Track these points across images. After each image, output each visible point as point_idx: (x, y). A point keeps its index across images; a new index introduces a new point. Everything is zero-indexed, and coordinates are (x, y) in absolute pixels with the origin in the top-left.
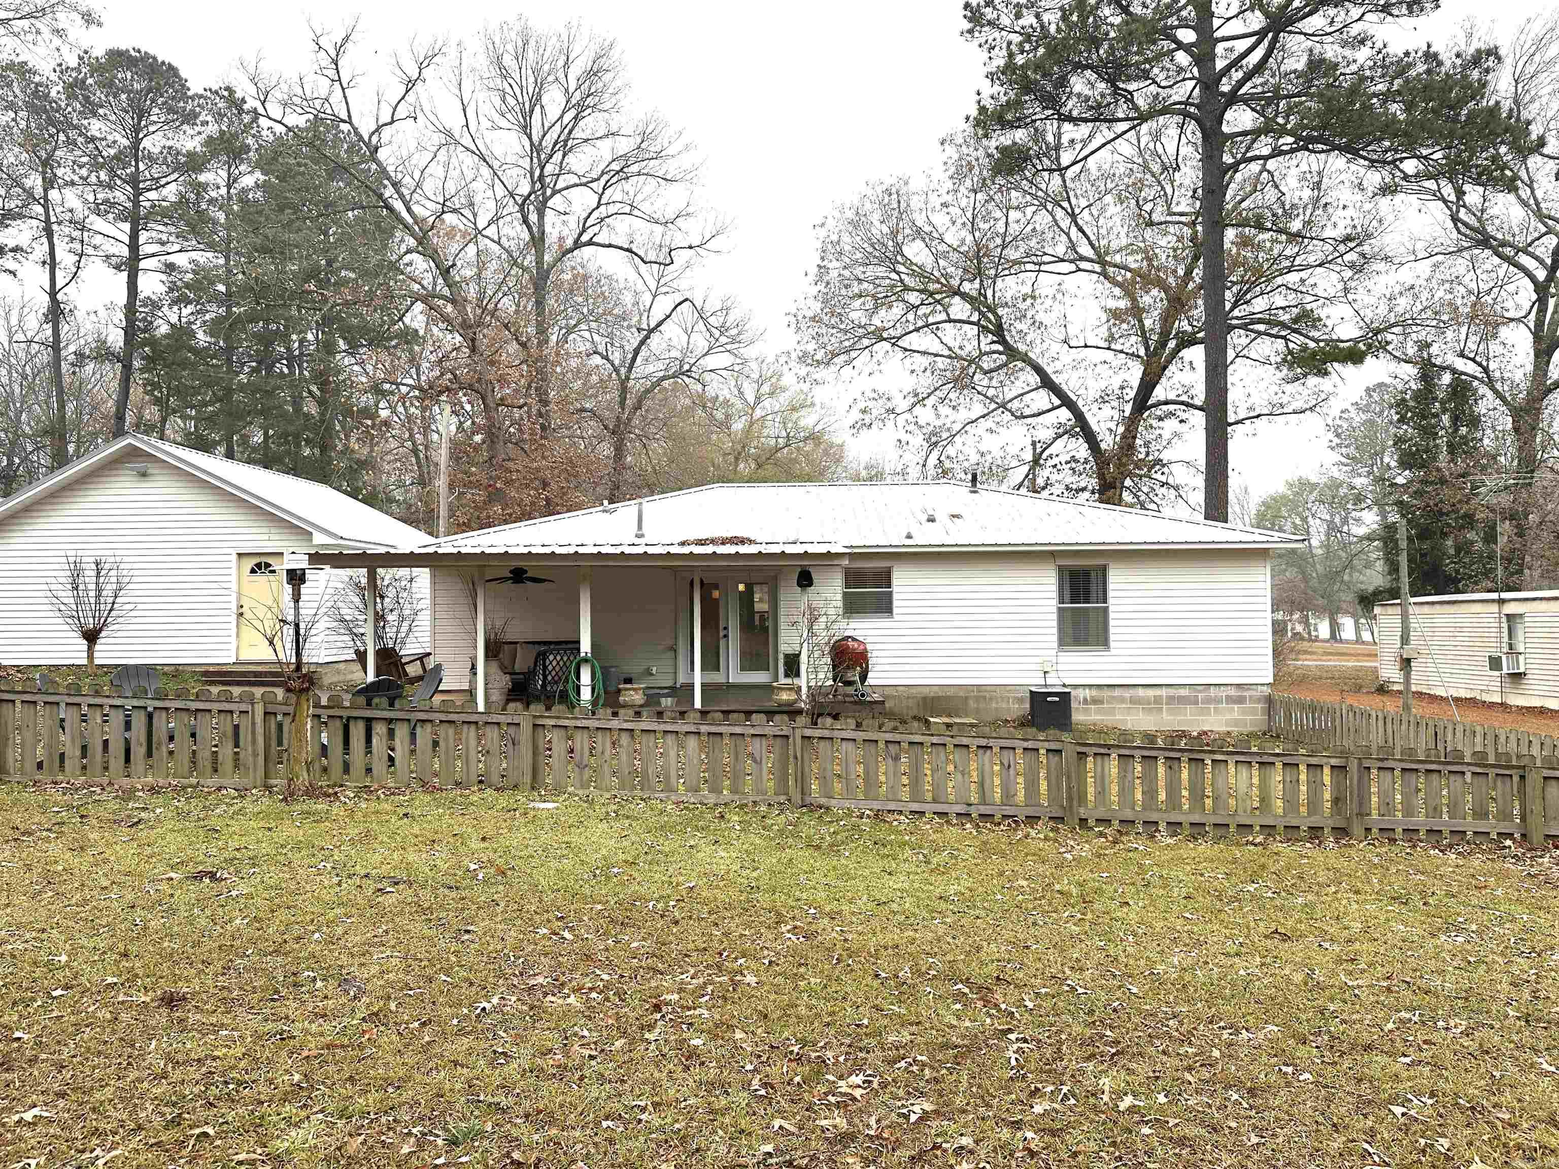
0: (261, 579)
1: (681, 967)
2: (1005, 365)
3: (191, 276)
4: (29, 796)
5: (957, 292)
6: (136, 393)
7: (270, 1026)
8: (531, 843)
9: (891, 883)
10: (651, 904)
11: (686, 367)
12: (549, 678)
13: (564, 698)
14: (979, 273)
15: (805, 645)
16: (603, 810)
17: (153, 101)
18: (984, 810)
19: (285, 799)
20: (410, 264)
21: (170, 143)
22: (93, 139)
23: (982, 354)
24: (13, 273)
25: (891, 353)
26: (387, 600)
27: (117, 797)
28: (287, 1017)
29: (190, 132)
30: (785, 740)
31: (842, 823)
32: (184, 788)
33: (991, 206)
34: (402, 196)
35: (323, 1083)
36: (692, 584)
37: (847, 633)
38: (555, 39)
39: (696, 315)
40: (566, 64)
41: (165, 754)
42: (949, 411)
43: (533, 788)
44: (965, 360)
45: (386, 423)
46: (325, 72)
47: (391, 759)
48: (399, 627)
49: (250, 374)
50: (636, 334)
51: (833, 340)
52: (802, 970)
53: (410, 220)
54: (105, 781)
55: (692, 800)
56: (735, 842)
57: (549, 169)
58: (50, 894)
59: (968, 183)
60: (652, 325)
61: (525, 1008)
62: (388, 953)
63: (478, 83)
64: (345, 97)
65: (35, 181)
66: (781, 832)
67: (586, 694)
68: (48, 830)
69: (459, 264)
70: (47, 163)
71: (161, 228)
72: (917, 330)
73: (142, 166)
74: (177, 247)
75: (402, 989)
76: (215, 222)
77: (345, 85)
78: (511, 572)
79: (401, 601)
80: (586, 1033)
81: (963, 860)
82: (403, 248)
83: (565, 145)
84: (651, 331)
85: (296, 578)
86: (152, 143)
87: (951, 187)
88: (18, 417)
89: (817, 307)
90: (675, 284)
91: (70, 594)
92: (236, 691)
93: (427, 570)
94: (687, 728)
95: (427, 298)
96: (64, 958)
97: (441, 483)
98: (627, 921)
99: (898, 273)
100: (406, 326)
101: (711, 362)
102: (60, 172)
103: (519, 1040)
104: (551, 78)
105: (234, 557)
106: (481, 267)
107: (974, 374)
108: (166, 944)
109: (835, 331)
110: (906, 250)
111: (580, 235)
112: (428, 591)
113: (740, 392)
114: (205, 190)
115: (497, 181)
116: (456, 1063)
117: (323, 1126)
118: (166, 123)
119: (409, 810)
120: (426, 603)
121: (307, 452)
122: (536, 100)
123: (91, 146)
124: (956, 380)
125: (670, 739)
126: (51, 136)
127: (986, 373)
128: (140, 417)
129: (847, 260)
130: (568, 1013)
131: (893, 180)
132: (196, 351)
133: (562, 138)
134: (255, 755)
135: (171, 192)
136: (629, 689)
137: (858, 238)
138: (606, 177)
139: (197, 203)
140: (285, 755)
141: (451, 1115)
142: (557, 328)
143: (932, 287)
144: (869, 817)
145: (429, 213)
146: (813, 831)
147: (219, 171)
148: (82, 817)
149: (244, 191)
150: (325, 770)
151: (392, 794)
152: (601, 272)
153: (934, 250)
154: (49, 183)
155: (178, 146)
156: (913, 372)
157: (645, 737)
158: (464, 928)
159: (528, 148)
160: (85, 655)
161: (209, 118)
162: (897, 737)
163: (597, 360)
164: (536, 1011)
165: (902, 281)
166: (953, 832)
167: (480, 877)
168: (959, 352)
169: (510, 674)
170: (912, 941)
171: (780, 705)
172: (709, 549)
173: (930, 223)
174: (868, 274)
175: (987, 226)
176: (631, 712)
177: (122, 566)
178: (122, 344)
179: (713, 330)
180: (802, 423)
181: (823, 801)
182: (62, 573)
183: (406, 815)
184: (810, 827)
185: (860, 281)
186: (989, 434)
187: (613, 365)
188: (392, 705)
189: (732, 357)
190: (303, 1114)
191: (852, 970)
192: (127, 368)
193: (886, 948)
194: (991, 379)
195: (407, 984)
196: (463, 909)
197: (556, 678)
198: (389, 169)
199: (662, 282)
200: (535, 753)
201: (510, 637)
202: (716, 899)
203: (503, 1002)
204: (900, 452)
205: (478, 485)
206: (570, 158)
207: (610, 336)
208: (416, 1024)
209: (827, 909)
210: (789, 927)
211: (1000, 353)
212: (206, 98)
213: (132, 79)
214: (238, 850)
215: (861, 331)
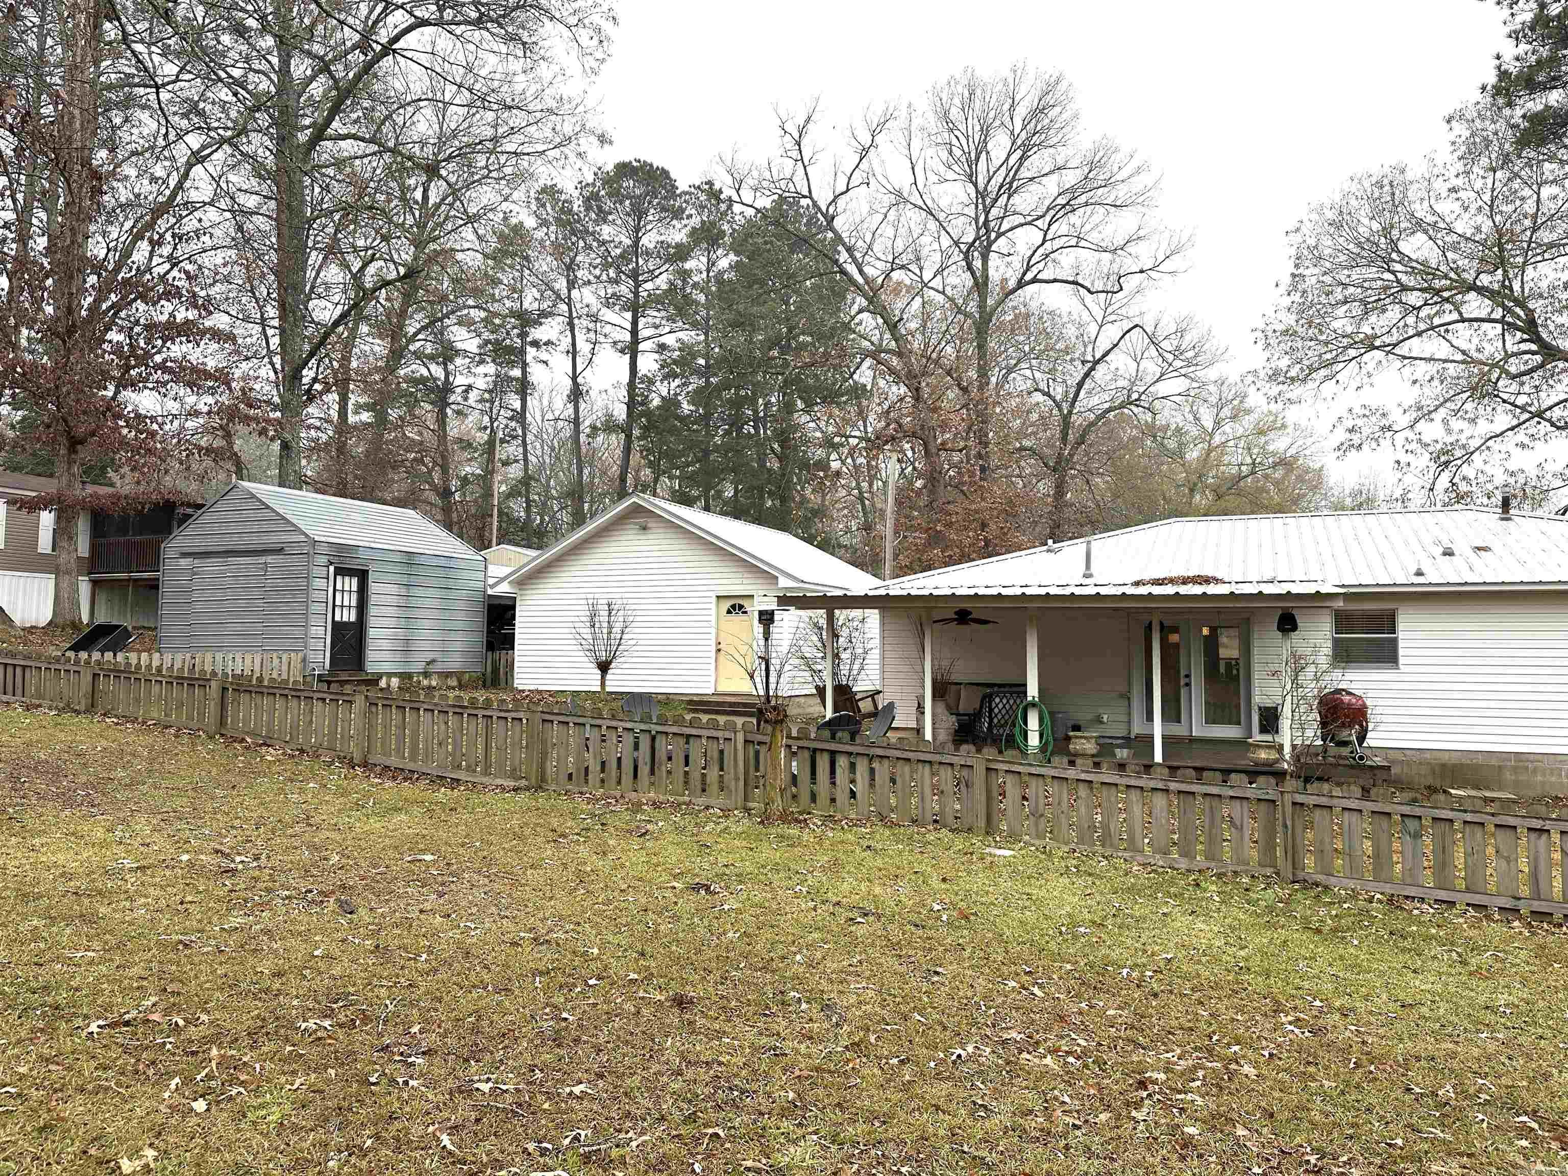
0: (737, 618)
1: (1164, 1044)
2: (1542, 366)
3: (677, 353)
4: (564, 803)
5: (1473, 287)
6: (635, 458)
7: (764, 1040)
8: (991, 889)
9: (1417, 983)
10: (1125, 971)
11: (1135, 396)
12: (995, 721)
13: (1011, 742)
14: (1502, 262)
15: (1289, 698)
16: (1063, 864)
17: (649, 203)
18: (1537, 906)
19: (762, 822)
20: (860, 323)
21: (662, 238)
22: (604, 243)
23: (1508, 356)
24: (545, 363)
25: (1384, 362)
26: (841, 640)
27: (627, 809)
28: (778, 1034)
29: (678, 226)
30: (1271, 804)
31: (1346, 906)
32: (679, 805)
33: (1517, 184)
34: (855, 260)
35: (816, 1105)
36: (1149, 627)
37: (1340, 687)
38: (1000, 86)
39: (1147, 340)
40: (1012, 107)
41: (664, 774)
42: (1463, 425)
43: (987, 833)
44: (1485, 364)
45: (838, 474)
46: (789, 154)
47: (853, 794)
48: (852, 664)
49: (723, 436)
50: (1080, 366)
51: (1310, 353)
52: (1312, 1069)
53: (860, 280)
54: (618, 794)
55: (1161, 863)
56: (1215, 915)
57: (994, 212)
58: (582, 891)
59: (1484, 161)
60: (1098, 356)
61: (1000, 1061)
62: (864, 984)
63: (926, 140)
64: (806, 174)
65: (561, 284)
66: (1270, 909)
67: (1034, 740)
68: (577, 834)
69: (905, 317)
70: (570, 267)
71: (655, 314)
72: (1419, 334)
73: (641, 262)
74: (667, 329)
75: (878, 1023)
76: (697, 303)
77: (806, 163)
78: (956, 613)
79: (854, 640)
80: (1067, 1099)
81: (1513, 965)
82: (856, 308)
83: (1010, 188)
84: (1097, 362)
85: (767, 618)
86: (649, 240)
87: (1462, 169)
88: (548, 482)
89: (1290, 319)
90: (1123, 311)
91: (588, 630)
92: (722, 719)
93: (876, 611)
94: (1152, 784)
95: (875, 354)
96: (596, 951)
97: (888, 528)
98: (1099, 986)
99: (1393, 273)
100: (855, 382)
101: (1163, 388)
102: (579, 274)
103: (997, 1094)
104: (997, 123)
105: (714, 599)
106: (926, 318)
107: (1498, 379)
108: (674, 948)
109: (1313, 343)
110: (1403, 246)
111: (1024, 274)
112: (878, 631)
113: (1197, 419)
114: (690, 277)
115: (943, 232)
116: (937, 1108)
117: (817, 1147)
118: (660, 220)
119: (871, 843)
120: (876, 642)
121: (769, 503)
122: (982, 148)
123: (603, 248)
124: (1473, 389)
125: (1134, 795)
126: (573, 244)
127: (1514, 377)
128: (637, 479)
129: (1328, 265)
130: (1046, 1073)
131: (1387, 170)
132: (683, 419)
133: (1008, 180)
134: (737, 779)
135: (662, 282)
136: (1081, 737)
137: (1341, 240)
138: (1052, 212)
139: (683, 289)
140: (762, 781)
141: (937, 1161)
142: (997, 369)
143: (1437, 284)
144: (1380, 901)
145: (879, 273)
146: (1309, 912)
147: (701, 258)
148: (603, 824)
149: (721, 273)
150: (794, 797)
151: (855, 825)
152: (1043, 308)
153: (1440, 242)
154: (571, 284)
155: (669, 240)
156: (1415, 382)
157: (1105, 791)
158: (933, 969)
159: (973, 195)
160: (599, 683)
161: (693, 212)
162: (1418, 811)
163: (1038, 397)
164: (1013, 1068)
165: (1398, 281)
166: (1495, 930)
167: (944, 918)
168: (1475, 355)
169: (958, 715)
170: (1453, 1055)
171: (1256, 764)
172: (1169, 590)
173: (1434, 213)
174: (1354, 277)
175: (1511, 208)
176: (1090, 762)
177: (627, 607)
178: (624, 417)
179: (1165, 354)
180: (1271, 448)
181: (1320, 878)
182: (582, 613)
183: (869, 847)
184: (1303, 904)
185: (1345, 286)
186: (1519, 449)
187: (1054, 401)
188: (853, 739)
189: (1188, 381)
190: (800, 1132)
191: (1376, 1079)
192: (629, 437)
193: (1418, 1059)
194: (1522, 384)
195: (884, 1019)
196: (930, 949)
197: (1003, 722)
198: (844, 235)
199: (1109, 310)
200: (989, 798)
201: (955, 678)
202: (1199, 975)
203: (978, 1052)
204: (1399, 475)
205: (919, 528)
206: (1016, 199)
207: (1052, 371)
208: (895, 1061)
209: (1337, 1004)
210: (1290, 1018)
211: (1534, 353)
212: (690, 194)
213: (634, 187)
214: (726, 866)
215: (1345, 341)
